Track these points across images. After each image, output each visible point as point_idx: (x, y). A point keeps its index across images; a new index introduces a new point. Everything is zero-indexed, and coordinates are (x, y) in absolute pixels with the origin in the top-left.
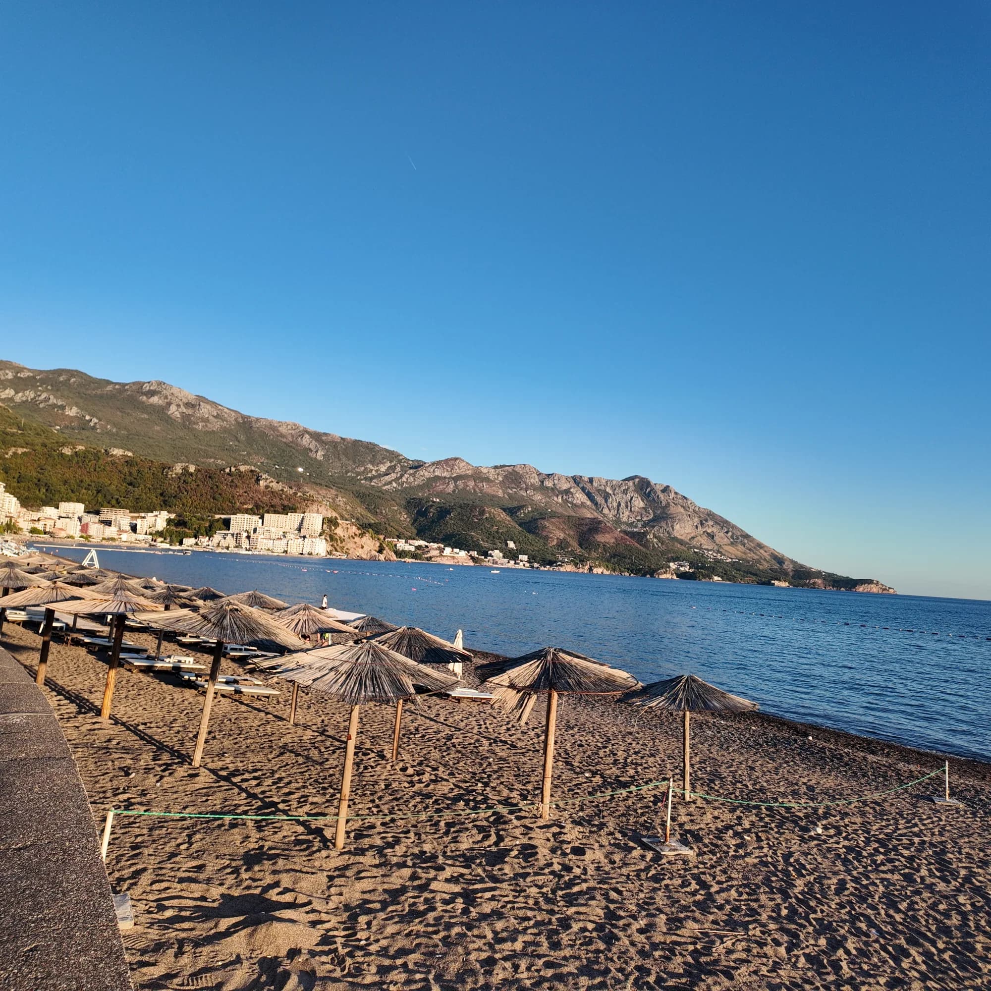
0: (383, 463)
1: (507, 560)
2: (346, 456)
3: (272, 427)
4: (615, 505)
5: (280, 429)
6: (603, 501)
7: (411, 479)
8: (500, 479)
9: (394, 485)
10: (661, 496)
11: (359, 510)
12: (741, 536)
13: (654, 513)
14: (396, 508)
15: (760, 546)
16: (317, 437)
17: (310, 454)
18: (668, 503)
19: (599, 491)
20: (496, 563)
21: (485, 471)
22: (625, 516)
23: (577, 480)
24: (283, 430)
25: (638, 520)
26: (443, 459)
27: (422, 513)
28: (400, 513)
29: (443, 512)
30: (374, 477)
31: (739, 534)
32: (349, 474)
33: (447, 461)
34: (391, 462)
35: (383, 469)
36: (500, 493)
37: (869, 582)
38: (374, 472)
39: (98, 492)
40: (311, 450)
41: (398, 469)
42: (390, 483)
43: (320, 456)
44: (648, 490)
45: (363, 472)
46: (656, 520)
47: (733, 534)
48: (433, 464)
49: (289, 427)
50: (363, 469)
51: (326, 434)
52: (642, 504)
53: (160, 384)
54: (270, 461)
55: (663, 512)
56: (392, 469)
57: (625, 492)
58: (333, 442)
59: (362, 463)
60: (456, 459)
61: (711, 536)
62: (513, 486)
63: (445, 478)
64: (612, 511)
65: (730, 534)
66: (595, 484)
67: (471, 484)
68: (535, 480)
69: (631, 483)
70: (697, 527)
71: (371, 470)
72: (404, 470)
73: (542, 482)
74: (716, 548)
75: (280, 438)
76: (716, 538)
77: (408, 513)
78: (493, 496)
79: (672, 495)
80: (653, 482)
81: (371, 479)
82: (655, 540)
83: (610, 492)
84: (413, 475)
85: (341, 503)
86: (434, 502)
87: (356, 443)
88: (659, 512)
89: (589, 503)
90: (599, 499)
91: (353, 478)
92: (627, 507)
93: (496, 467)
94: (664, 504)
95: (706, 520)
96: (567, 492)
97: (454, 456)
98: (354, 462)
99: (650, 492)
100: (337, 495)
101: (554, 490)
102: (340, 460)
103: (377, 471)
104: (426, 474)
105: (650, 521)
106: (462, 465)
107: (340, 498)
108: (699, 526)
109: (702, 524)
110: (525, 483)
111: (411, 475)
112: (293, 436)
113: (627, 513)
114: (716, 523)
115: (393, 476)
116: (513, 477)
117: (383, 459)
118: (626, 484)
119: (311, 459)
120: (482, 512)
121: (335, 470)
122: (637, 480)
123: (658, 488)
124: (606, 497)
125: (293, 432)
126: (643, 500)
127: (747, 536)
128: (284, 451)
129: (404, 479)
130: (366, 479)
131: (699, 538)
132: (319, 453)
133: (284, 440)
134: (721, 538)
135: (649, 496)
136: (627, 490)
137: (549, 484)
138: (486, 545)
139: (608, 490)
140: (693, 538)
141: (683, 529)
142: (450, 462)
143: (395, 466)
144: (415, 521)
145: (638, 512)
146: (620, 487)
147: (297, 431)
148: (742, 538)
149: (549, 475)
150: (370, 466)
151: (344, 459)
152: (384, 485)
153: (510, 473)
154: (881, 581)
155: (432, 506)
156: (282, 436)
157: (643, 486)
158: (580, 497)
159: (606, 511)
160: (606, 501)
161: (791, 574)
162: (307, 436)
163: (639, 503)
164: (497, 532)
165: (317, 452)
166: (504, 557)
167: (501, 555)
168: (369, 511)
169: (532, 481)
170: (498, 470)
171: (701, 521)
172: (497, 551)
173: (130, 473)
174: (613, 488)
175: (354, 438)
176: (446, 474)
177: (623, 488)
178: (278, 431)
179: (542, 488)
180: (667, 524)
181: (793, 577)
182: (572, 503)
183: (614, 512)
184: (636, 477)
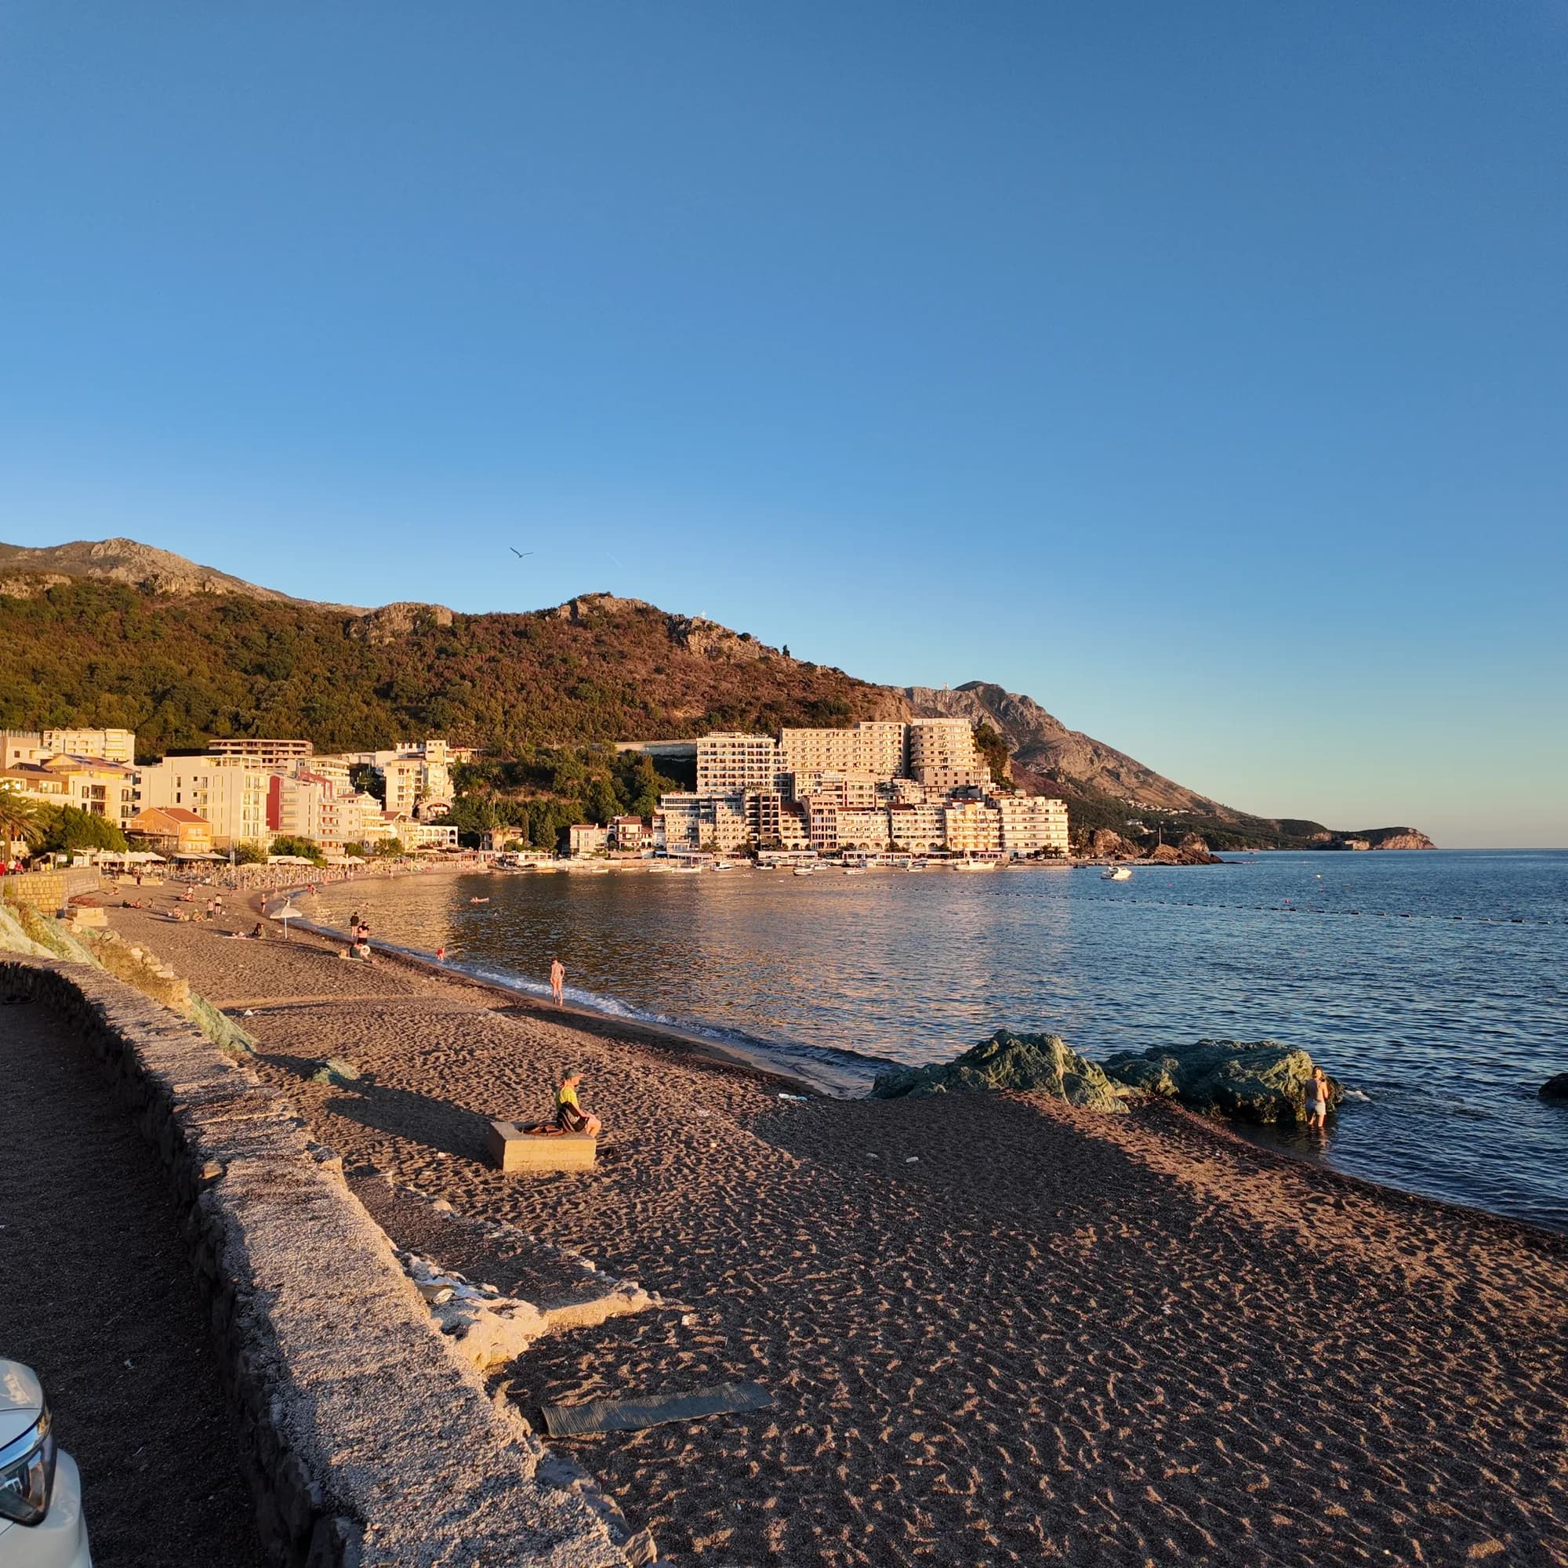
10: (1026, 713)
13: (1021, 743)
18: (1039, 724)
37: (1402, 831)
39: (159, 698)
44: (1003, 704)
46: (1026, 754)
53: (125, 544)
55: (1035, 740)
57: (968, 709)
61: (1115, 775)
69: (972, 694)
70: (1092, 761)
79: (1034, 712)
80: (1008, 691)
88: (1027, 740)
94: (1032, 725)
99: (1007, 706)
108: (1095, 758)
109: (1098, 755)
118: (968, 697)
122: (981, 688)
123: (1016, 700)
131: (1098, 779)
135: (1006, 715)
136: (970, 705)
139: (941, 707)
140: (1091, 778)
141: (1074, 765)
146: (957, 700)
154: (1420, 830)
157: (994, 699)
163: (993, 727)
171: (1096, 751)
173: (245, 642)
174: (948, 703)
177: (964, 703)
180: (1046, 759)
184: (977, 683)
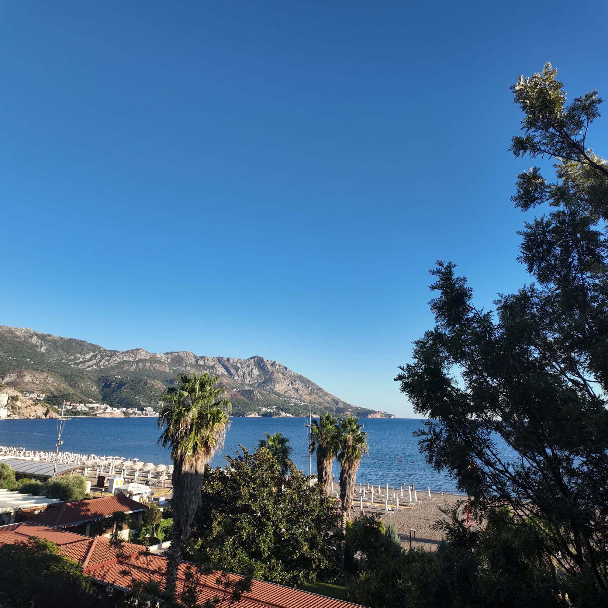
0: (88, 353)
1: (154, 413)
2: (62, 349)
3: (10, 332)
4: (242, 374)
5: (16, 332)
6: (235, 372)
7: (107, 363)
8: (169, 361)
9: (95, 367)
10: (270, 368)
11: (63, 385)
12: (316, 389)
13: (265, 378)
14: (89, 383)
15: (326, 394)
16: (42, 337)
17: (37, 349)
18: (273, 372)
19: (233, 366)
20: (147, 415)
21: (159, 356)
22: (248, 380)
23: (220, 360)
24: (18, 333)
25: (255, 383)
26: (130, 349)
27: (107, 386)
28: (92, 386)
29: (121, 384)
30: (81, 362)
31: (315, 388)
32: (63, 361)
33: (132, 351)
34: (94, 352)
35: (88, 357)
36: (167, 370)
38: (81, 359)
40: (37, 346)
41: (99, 357)
42: (92, 366)
43: (43, 350)
44: (262, 364)
45: (74, 359)
46: (266, 382)
47: (312, 388)
48: (123, 353)
49: (23, 331)
50: (73, 357)
51: (49, 335)
52: (258, 373)
54: (6, 355)
55: (270, 377)
56: (94, 357)
57: (248, 366)
58: (53, 340)
59: (73, 354)
60: (138, 350)
61: (297, 390)
62: (177, 365)
63: (130, 361)
64: (240, 378)
65: (310, 388)
66: (231, 362)
67: (148, 364)
68: (193, 361)
69: (252, 360)
70: (289, 385)
71: (79, 358)
72: (102, 358)
73: (197, 362)
74: (299, 397)
75: (15, 339)
76: (300, 392)
77: (98, 386)
78: (162, 372)
79: (277, 367)
80: (265, 360)
81: (78, 364)
82: (259, 395)
83: (240, 366)
84: (108, 361)
85: (50, 382)
86: (116, 378)
87: (71, 341)
88: (267, 377)
89: (226, 373)
90: (233, 371)
91: (66, 363)
92: (249, 375)
93: (168, 353)
94: (271, 372)
95: (295, 381)
96: (213, 367)
97: (137, 348)
98: (68, 353)
99: (263, 366)
100: (47, 376)
101: (205, 367)
102: (57, 352)
103: (83, 358)
104: (118, 359)
105: (262, 383)
106: (142, 353)
107: (49, 378)
109: (292, 383)
110: (185, 363)
111: (106, 360)
112: (25, 337)
113: (249, 379)
114: (302, 382)
115: (94, 361)
116: (177, 359)
117: (89, 350)
118: (249, 361)
119: (37, 352)
120: (145, 384)
121: (53, 359)
122: (256, 358)
123: (268, 363)
124: (237, 369)
125: (25, 334)
126: (259, 371)
127: (320, 389)
128: (17, 347)
129: (102, 363)
130: (74, 364)
131: (289, 391)
132: (43, 348)
133: (19, 340)
134: (303, 391)
135: (262, 368)
136: (249, 365)
137: (201, 362)
138: (144, 404)
139: (239, 365)
140: (286, 392)
141: (281, 387)
142: (134, 352)
143: (96, 355)
144: (102, 391)
145: (256, 378)
146: (245, 363)
147: (29, 334)
148: (316, 390)
149: (202, 358)
150: (79, 356)
151: (61, 351)
152: (87, 367)
153: (176, 357)
155: (114, 381)
156: (17, 337)
157: (260, 363)
158: (221, 370)
159: (236, 378)
160: (237, 372)
161: (335, 410)
162: (35, 337)
163: (256, 372)
164: (154, 396)
165: (41, 347)
166: (154, 410)
167: (152, 409)
168: (70, 385)
169: (190, 361)
170: (167, 356)
171: (292, 382)
172: (150, 408)
174: (241, 364)
175: (69, 338)
176: (131, 359)
177: (247, 364)
178: (15, 334)
179: (196, 365)
180: (271, 384)
181: (335, 412)
182: (215, 374)
183: (241, 378)
184: (256, 356)
